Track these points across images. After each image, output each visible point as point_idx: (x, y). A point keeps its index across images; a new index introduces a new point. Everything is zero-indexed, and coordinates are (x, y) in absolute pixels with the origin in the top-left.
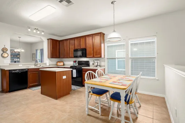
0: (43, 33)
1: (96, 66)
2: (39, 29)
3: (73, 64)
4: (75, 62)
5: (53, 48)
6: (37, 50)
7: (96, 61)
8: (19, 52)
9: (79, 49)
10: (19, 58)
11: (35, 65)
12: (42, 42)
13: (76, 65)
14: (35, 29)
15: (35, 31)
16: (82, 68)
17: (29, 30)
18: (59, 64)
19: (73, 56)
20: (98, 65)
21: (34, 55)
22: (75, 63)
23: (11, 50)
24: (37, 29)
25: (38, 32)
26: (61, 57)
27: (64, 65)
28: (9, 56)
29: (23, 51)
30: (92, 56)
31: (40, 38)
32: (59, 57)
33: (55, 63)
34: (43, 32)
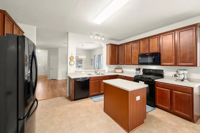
0: (103, 39)
1: (182, 80)
2: (100, 34)
3: (136, 73)
4: (139, 69)
5: (112, 53)
6: (95, 56)
7: (181, 72)
8: (82, 59)
9: (147, 54)
10: (81, 63)
11: (96, 72)
12: (101, 48)
13: (140, 74)
14: (97, 35)
15: (96, 37)
16: (155, 80)
17: (92, 36)
18: (117, 70)
19: (138, 63)
20: (185, 78)
21: (92, 61)
22: (138, 72)
23: (76, 57)
24: (99, 35)
25: (99, 38)
26: (120, 63)
27: (122, 72)
28: (75, 64)
29: (85, 57)
30: (173, 64)
31: (100, 44)
32: (118, 64)
33: (113, 69)
34: (103, 37)
